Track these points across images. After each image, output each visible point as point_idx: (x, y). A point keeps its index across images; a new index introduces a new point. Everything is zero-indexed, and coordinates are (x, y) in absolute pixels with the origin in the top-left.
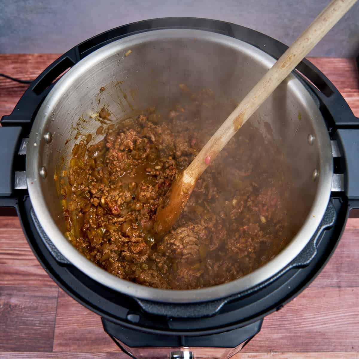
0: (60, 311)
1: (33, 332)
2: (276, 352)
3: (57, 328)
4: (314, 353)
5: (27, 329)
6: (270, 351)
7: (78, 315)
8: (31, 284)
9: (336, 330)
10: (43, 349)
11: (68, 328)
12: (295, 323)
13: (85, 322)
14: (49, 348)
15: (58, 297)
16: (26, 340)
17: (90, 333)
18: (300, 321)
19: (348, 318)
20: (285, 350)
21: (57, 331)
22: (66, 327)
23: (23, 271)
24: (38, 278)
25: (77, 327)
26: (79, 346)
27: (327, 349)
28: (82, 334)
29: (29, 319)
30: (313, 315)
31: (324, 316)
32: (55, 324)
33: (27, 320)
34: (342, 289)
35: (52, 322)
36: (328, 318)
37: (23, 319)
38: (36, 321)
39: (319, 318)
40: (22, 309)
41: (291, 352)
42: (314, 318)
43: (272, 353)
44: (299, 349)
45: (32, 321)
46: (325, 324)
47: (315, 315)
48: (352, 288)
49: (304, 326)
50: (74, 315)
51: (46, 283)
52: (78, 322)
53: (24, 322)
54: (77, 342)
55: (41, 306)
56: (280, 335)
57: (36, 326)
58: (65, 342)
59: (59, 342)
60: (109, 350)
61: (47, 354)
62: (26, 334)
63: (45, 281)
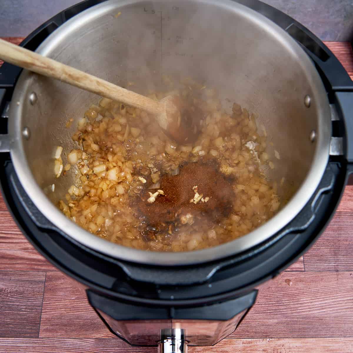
0: (47, 295)
1: (19, 317)
2: (272, 338)
3: (44, 313)
4: (312, 339)
5: (13, 314)
6: (266, 337)
7: (66, 300)
8: (18, 268)
9: (334, 315)
10: (28, 335)
11: (55, 313)
12: (291, 308)
13: (73, 307)
14: (35, 334)
15: (46, 281)
16: (11, 326)
17: (78, 318)
18: (297, 306)
19: (346, 303)
20: (281, 335)
21: (44, 316)
22: (53, 312)
23: (10, 255)
24: (24, 262)
25: (65, 312)
26: (66, 331)
27: (325, 335)
28: (70, 319)
29: (15, 304)
30: (310, 300)
31: (321, 301)
32: (42, 310)
33: (13, 305)
34: (340, 273)
35: (39, 306)
36: (326, 303)
37: (9, 303)
38: (22, 306)
39: (317, 303)
40: (8, 293)
41: (287, 338)
42: (312, 302)
43: (268, 339)
44: (295, 335)
45: (18, 305)
46: (323, 309)
47: (312, 299)
48: (350, 272)
49: (301, 311)
50: (61, 300)
51: (33, 266)
52: (65, 307)
53: (10, 307)
54: (65, 328)
55: (28, 290)
56: (276, 321)
57: (22, 311)
58: (51, 327)
59: (45, 327)
60: (98, 336)
61: (33, 340)
62: (11, 319)
63: (32, 264)
